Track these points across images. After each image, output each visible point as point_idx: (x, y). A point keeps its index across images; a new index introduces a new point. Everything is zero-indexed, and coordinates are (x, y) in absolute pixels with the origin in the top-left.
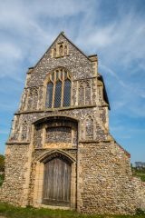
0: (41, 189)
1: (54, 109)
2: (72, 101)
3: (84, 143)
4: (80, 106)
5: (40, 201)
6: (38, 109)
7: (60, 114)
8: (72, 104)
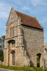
0: (12, 61)
5: (11, 64)
8: (14, 35)
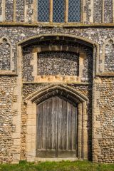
1: (55, 25)
2: (85, 15)
3: (102, 77)
4: (97, 23)
6: (26, 20)
7: (65, 33)
8: (85, 19)
